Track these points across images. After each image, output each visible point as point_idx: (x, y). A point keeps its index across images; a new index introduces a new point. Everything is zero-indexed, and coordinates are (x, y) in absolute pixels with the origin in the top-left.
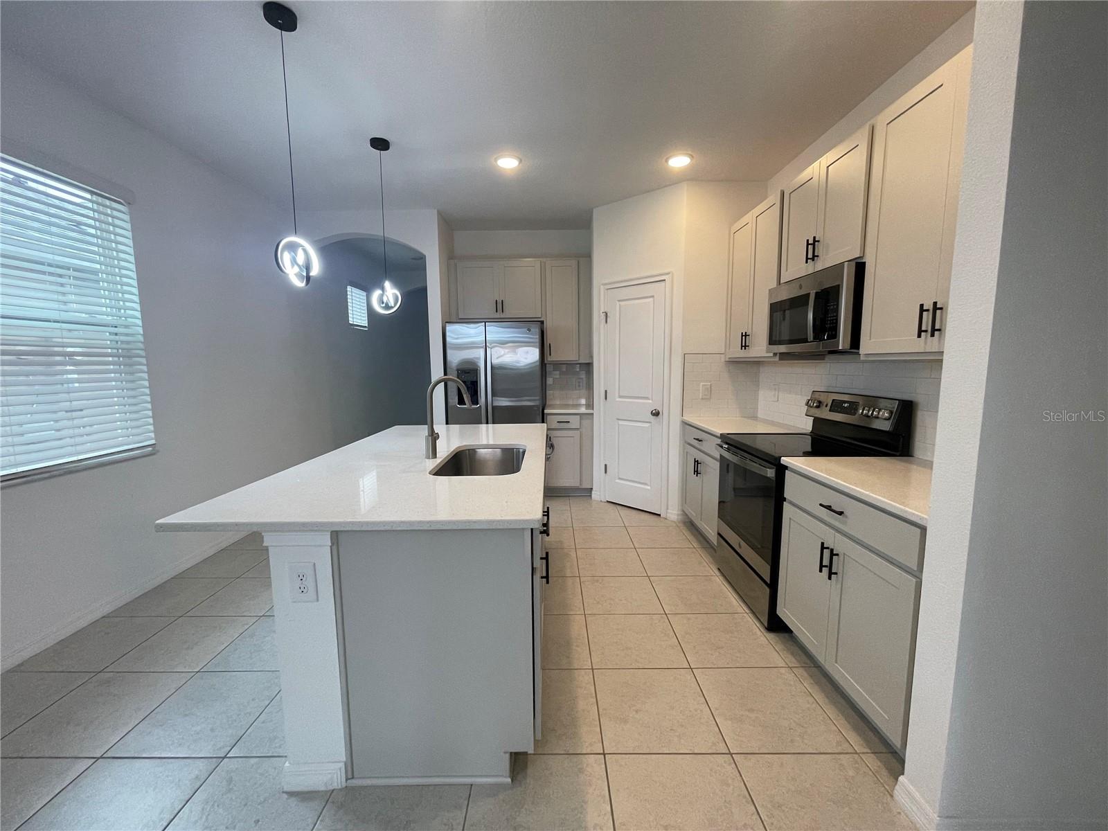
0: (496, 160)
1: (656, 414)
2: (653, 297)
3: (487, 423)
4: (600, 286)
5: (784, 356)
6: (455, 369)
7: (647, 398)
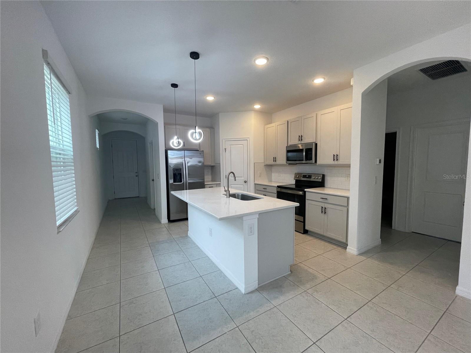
0: (206, 97)
1: (245, 182)
2: (243, 145)
3: (186, 190)
4: (223, 140)
5: (289, 164)
6: (172, 168)
7: (242, 177)
